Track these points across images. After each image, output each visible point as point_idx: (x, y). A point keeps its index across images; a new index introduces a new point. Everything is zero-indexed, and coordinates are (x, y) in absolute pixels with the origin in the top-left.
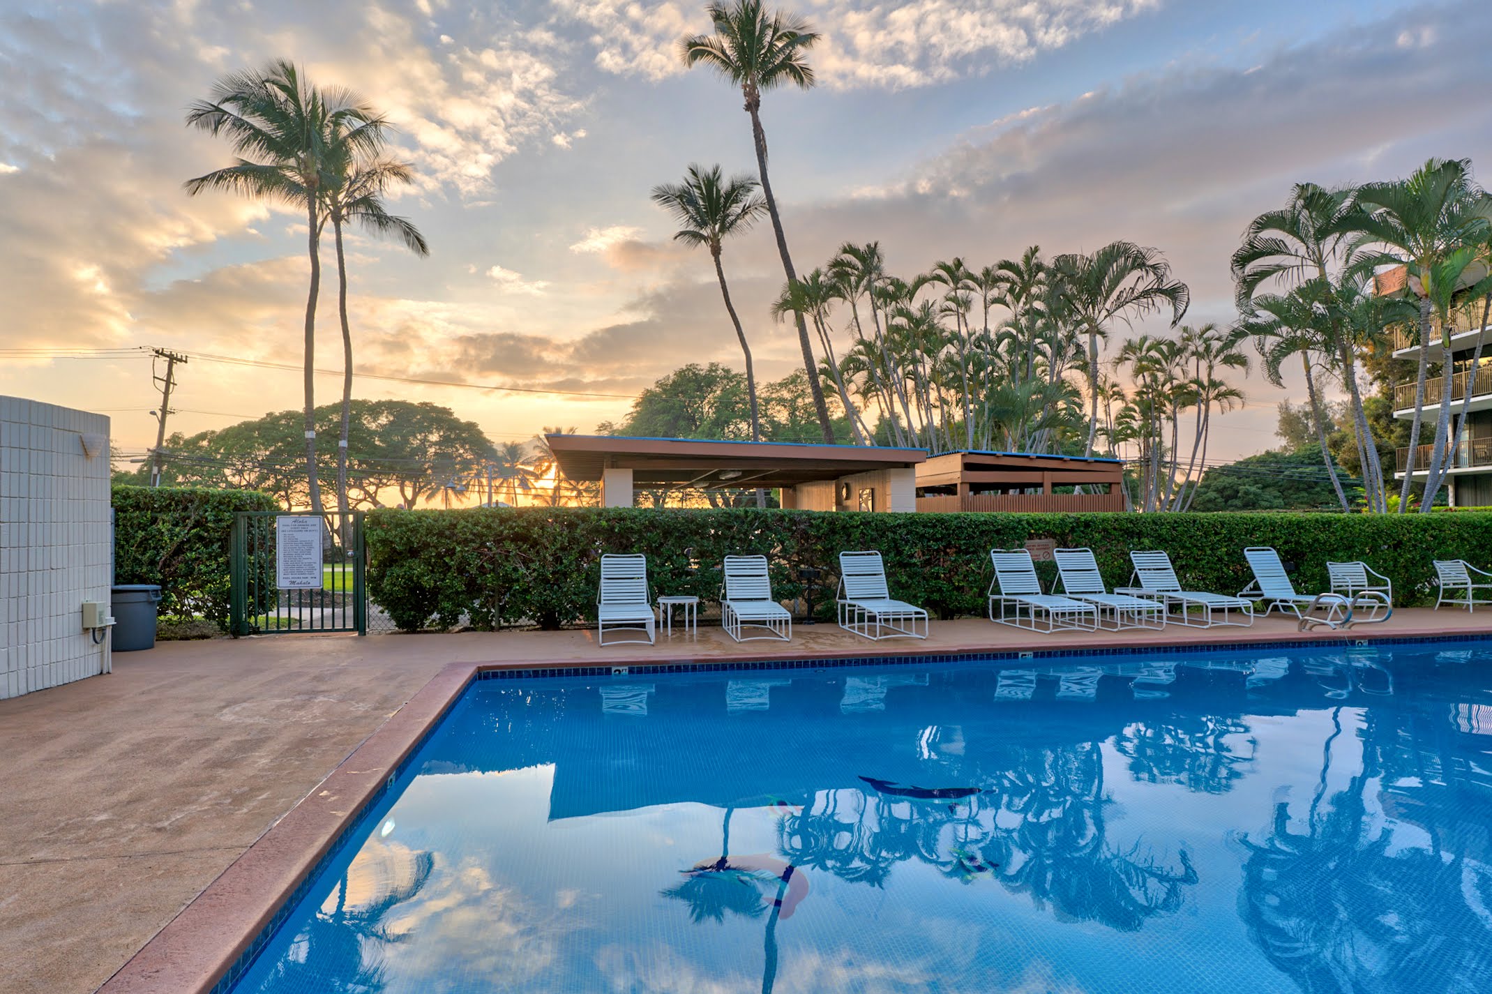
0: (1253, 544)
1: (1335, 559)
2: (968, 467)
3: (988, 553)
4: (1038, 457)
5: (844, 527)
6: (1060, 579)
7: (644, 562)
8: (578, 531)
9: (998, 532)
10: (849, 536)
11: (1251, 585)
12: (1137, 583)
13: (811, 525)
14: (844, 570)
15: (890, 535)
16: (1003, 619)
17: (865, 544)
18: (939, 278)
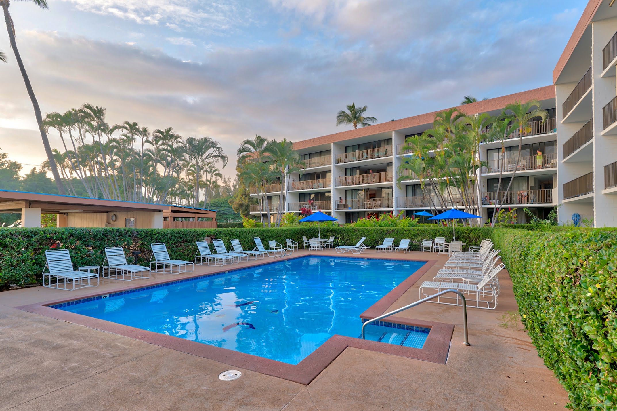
0: (255, 237)
1: (270, 240)
2: (173, 211)
3: (195, 242)
4: (194, 209)
5: (150, 235)
6: (215, 249)
7: (68, 252)
8: (33, 240)
9: (198, 235)
10: (152, 238)
11: (255, 248)
12: (233, 249)
13: (139, 234)
14: (154, 251)
15: (166, 237)
16: (202, 263)
17: (158, 241)
18: (126, 128)
